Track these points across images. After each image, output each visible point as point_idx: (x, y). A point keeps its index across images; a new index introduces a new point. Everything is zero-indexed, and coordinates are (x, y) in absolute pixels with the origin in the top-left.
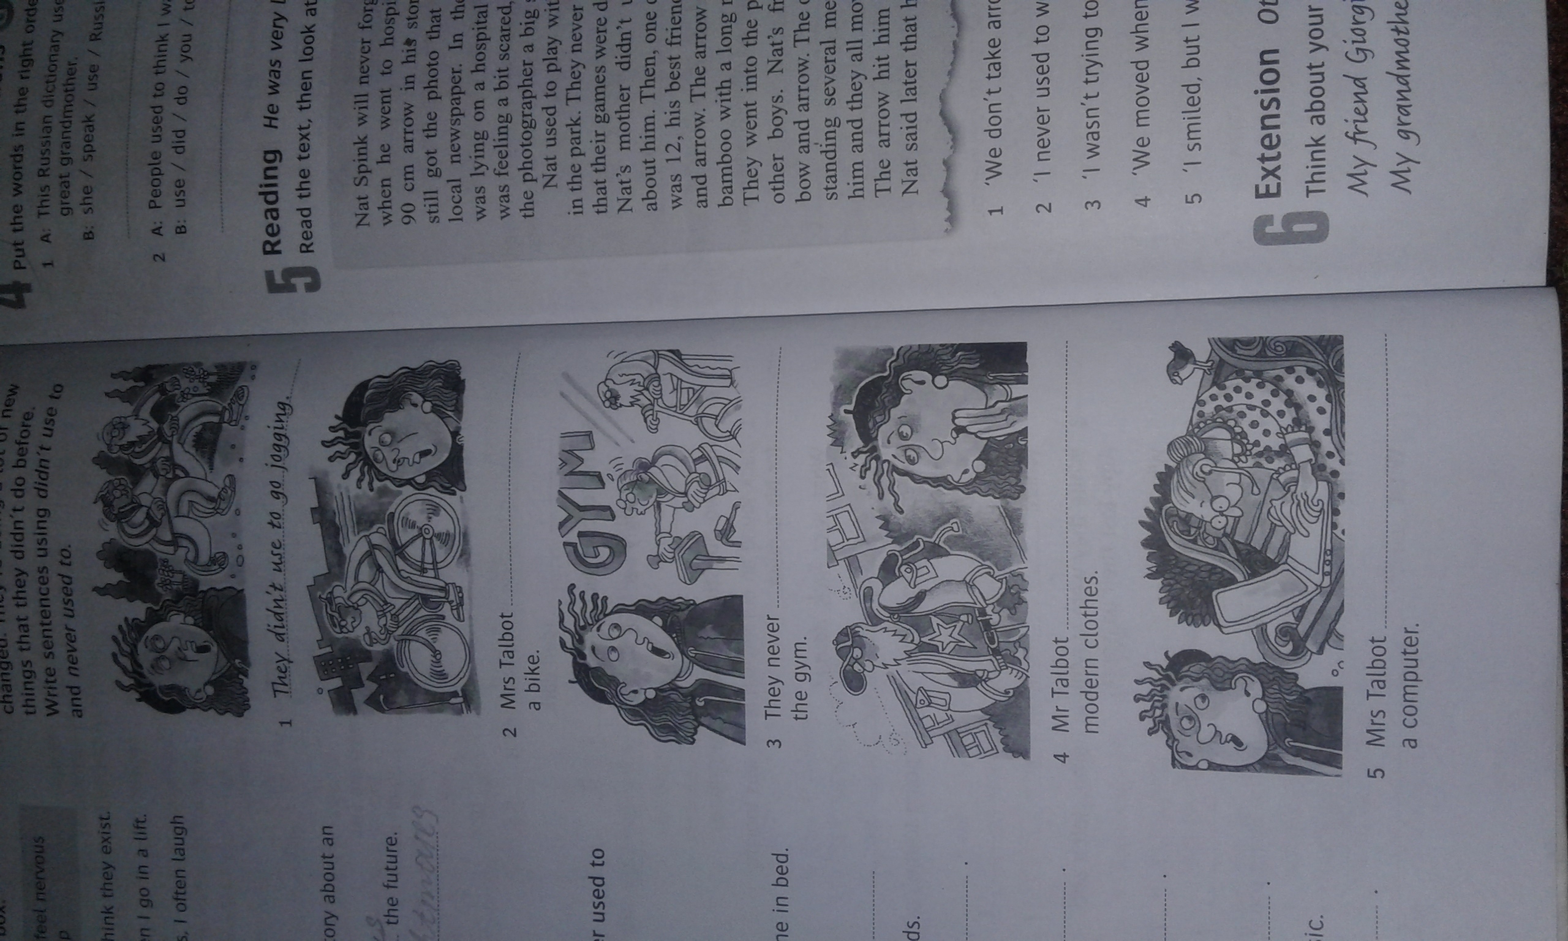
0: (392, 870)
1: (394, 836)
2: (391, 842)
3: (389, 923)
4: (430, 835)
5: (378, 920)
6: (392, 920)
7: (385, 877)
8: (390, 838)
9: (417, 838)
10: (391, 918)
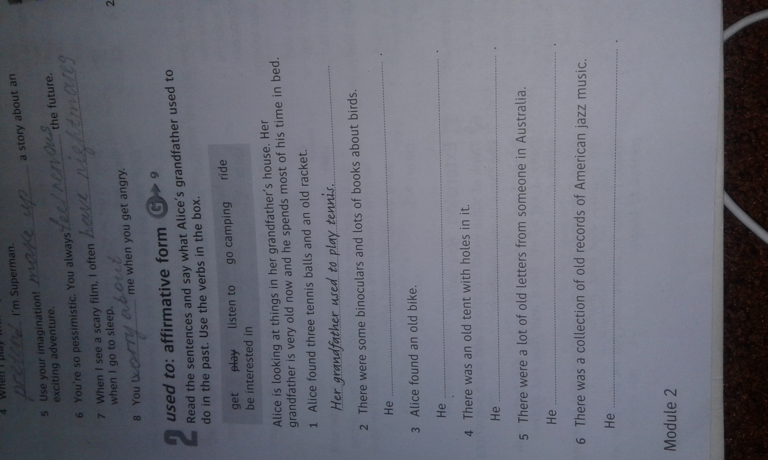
0: (51, 96)
1: (50, 76)
2: (49, 79)
3: (54, 128)
4: (71, 73)
5: (47, 128)
6: (56, 126)
7: (48, 101)
8: (49, 77)
9: (64, 75)
10: (55, 125)
